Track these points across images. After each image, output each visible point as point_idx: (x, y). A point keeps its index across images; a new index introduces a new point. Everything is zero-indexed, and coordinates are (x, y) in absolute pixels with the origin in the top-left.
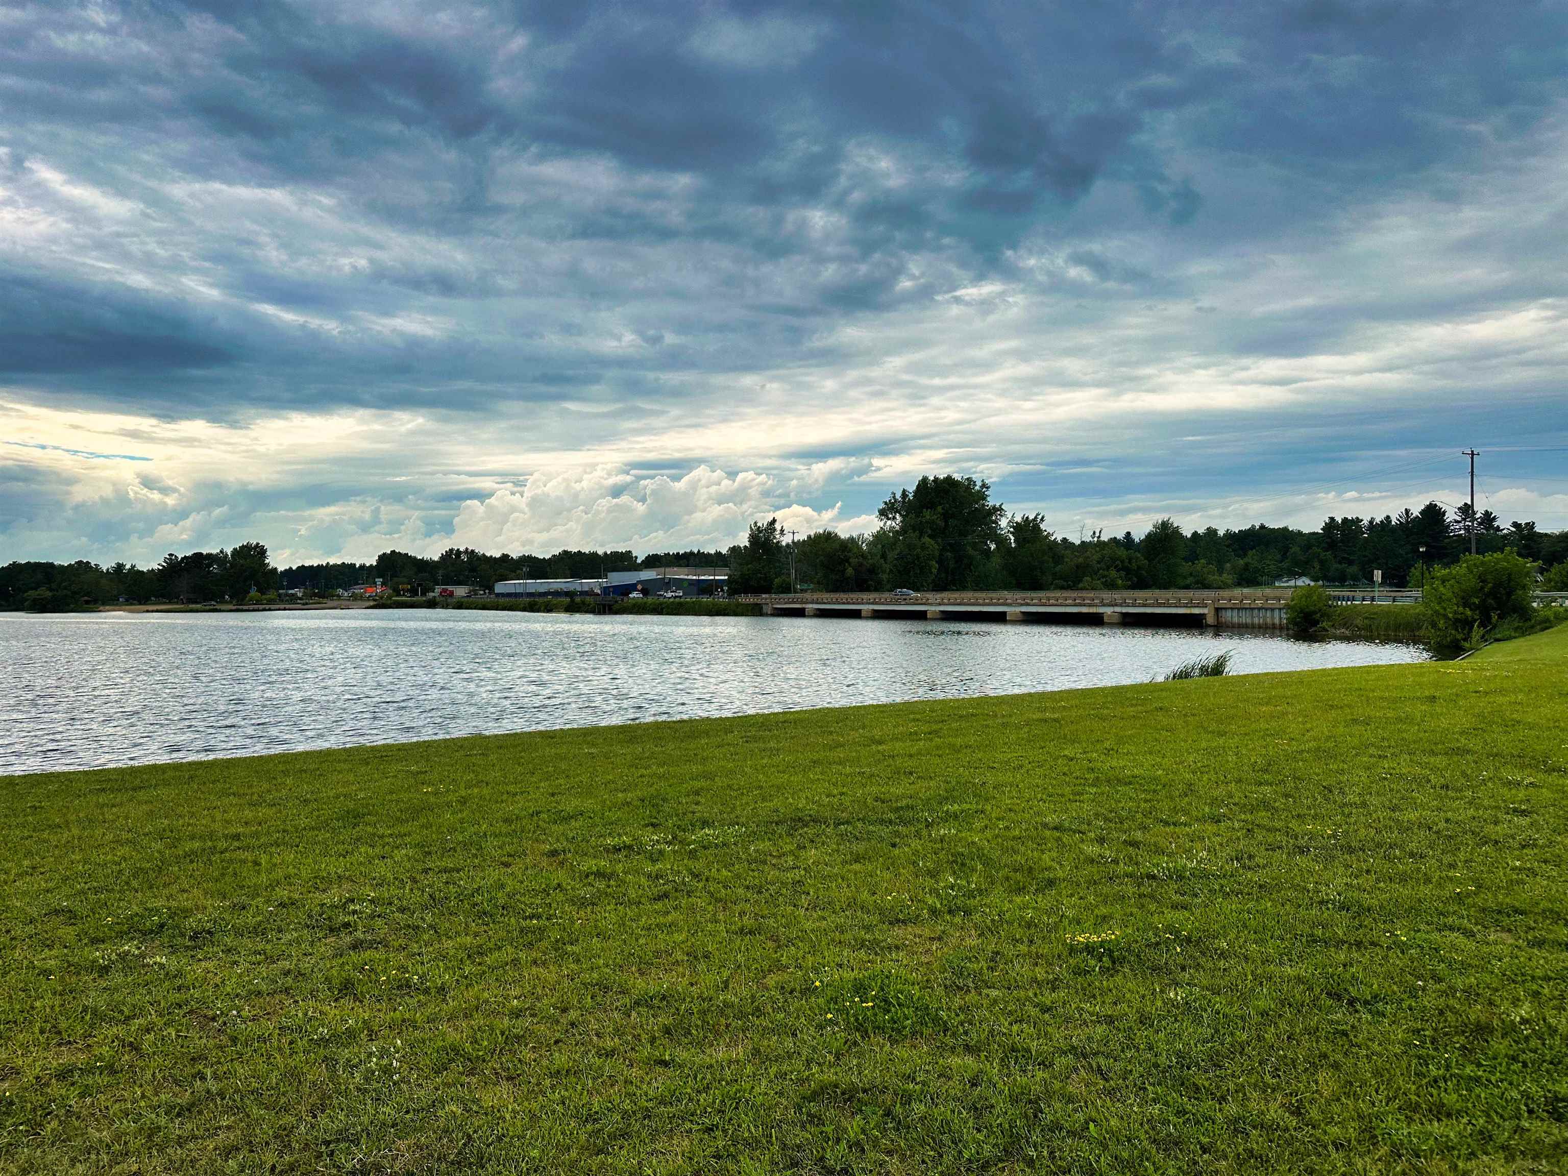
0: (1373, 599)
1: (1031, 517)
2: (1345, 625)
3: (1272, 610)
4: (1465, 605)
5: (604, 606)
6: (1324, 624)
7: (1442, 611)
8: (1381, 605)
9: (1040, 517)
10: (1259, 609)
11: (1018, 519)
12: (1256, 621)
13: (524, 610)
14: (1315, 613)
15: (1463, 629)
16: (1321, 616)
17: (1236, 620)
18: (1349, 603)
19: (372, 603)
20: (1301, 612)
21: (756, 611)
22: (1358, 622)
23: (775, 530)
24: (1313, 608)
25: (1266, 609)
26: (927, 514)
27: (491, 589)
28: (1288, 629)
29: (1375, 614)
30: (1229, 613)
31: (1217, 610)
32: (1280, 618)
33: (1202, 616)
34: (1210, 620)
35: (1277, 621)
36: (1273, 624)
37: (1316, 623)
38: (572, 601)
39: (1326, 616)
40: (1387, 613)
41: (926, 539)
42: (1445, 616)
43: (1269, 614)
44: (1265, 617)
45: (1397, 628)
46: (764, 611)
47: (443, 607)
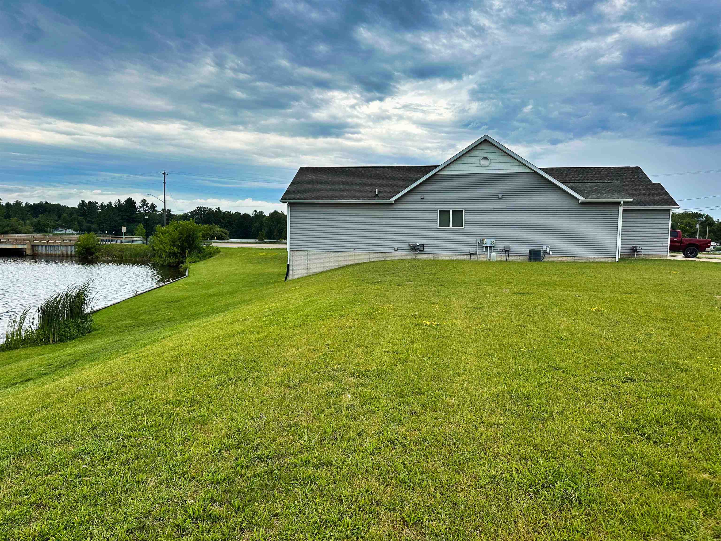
0: (122, 241)
2: (108, 255)
3: (67, 246)
4: (174, 246)
6: (97, 254)
7: (163, 249)
8: (126, 245)
10: (59, 246)
12: (57, 252)
14: (92, 248)
15: (173, 257)
16: (95, 250)
17: (44, 252)
18: (109, 243)
20: (84, 247)
22: (116, 253)
24: (91, 246)
25: (63, 246)
28: (76, 258)
29: (123, 249)
30: (40, 248)
31: (33, 246)
32: (71, 251)
33: (24, 250)
34: (29, 252)
35: (69, 253)
36: (67, 254)
37: (93, 253)
39: (98, 250)
40: (131, 249)
43: (64, 248)
44: (62, 250)
45: (136, 255)
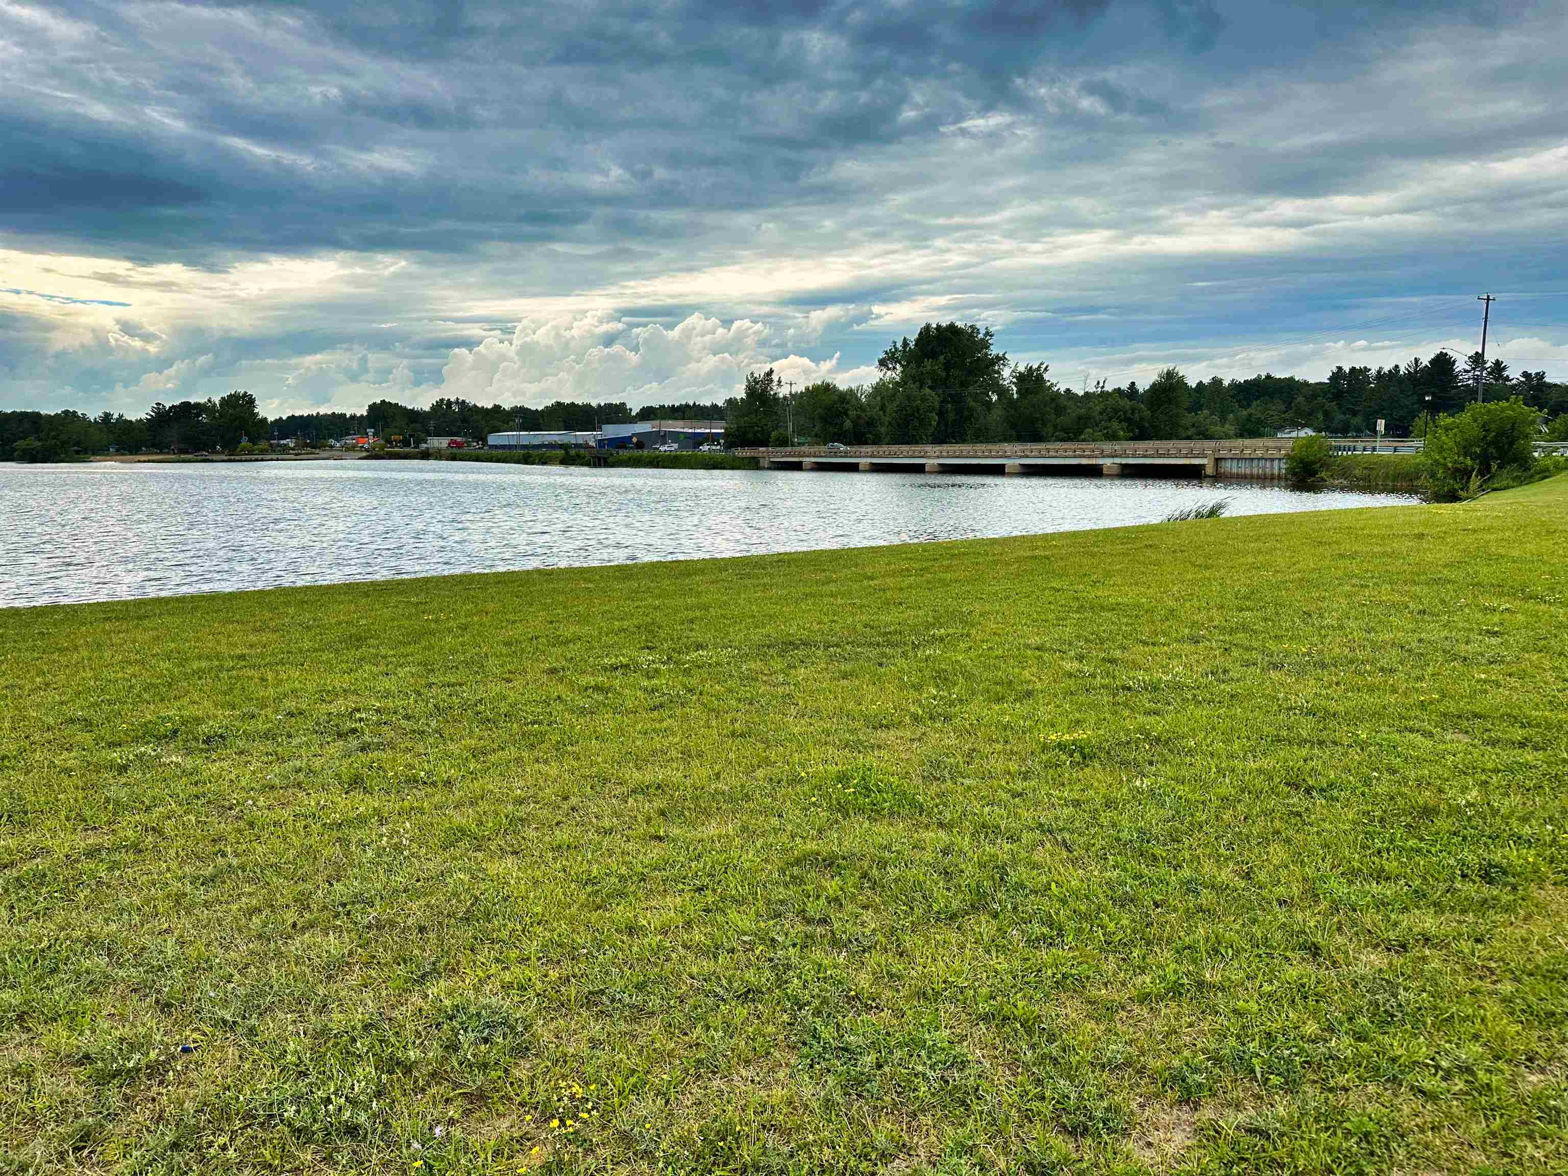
0: (1374, 449)
1: (1035, 366)
2: (1344, 476)
3: (1272, 460)
4: (1466, 454)
5: (599, 459)
6: (1323, 474)
7: (1442, 461)
8: (1382, 456)
9: (1044, 366)
10: (1259, 459)
11: (1022, 368)
12: (1255, 471)
13: (518, 462)
14: (1314, 463)
15: (1462, 479)
16: (1321, 466)
17: (1235, 470)
18: (1350, 453)
19: (364, 454)
20: (1302, 461)
21: (753, 464)
22: (1357, 472)
23: (772, 381)
24: (1312, 458)
25: (1266, 460)
26: (928, 364)
27: (484, 440)
28: (1286, 479)
29: (1375, 464)
30: (1228, 464)
31: (1217, 460)
32: (1280, 469)
33: (1201, 467)
34: (1210, 471)
35: (1276, 472)
36: (1272, 474)
37: (1315, 473)
38: (567, 453)
39: (1325, 466)
40: (1387, 464)
41: (927, 391)
42: (1445, 465)
43: (1268, 464)
44: (1264, 468)
45: (1396, 477)
46: (761, 464)
47: (436, 459)
